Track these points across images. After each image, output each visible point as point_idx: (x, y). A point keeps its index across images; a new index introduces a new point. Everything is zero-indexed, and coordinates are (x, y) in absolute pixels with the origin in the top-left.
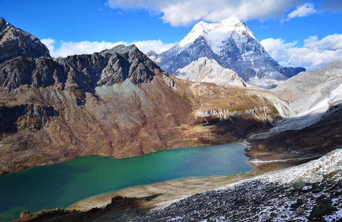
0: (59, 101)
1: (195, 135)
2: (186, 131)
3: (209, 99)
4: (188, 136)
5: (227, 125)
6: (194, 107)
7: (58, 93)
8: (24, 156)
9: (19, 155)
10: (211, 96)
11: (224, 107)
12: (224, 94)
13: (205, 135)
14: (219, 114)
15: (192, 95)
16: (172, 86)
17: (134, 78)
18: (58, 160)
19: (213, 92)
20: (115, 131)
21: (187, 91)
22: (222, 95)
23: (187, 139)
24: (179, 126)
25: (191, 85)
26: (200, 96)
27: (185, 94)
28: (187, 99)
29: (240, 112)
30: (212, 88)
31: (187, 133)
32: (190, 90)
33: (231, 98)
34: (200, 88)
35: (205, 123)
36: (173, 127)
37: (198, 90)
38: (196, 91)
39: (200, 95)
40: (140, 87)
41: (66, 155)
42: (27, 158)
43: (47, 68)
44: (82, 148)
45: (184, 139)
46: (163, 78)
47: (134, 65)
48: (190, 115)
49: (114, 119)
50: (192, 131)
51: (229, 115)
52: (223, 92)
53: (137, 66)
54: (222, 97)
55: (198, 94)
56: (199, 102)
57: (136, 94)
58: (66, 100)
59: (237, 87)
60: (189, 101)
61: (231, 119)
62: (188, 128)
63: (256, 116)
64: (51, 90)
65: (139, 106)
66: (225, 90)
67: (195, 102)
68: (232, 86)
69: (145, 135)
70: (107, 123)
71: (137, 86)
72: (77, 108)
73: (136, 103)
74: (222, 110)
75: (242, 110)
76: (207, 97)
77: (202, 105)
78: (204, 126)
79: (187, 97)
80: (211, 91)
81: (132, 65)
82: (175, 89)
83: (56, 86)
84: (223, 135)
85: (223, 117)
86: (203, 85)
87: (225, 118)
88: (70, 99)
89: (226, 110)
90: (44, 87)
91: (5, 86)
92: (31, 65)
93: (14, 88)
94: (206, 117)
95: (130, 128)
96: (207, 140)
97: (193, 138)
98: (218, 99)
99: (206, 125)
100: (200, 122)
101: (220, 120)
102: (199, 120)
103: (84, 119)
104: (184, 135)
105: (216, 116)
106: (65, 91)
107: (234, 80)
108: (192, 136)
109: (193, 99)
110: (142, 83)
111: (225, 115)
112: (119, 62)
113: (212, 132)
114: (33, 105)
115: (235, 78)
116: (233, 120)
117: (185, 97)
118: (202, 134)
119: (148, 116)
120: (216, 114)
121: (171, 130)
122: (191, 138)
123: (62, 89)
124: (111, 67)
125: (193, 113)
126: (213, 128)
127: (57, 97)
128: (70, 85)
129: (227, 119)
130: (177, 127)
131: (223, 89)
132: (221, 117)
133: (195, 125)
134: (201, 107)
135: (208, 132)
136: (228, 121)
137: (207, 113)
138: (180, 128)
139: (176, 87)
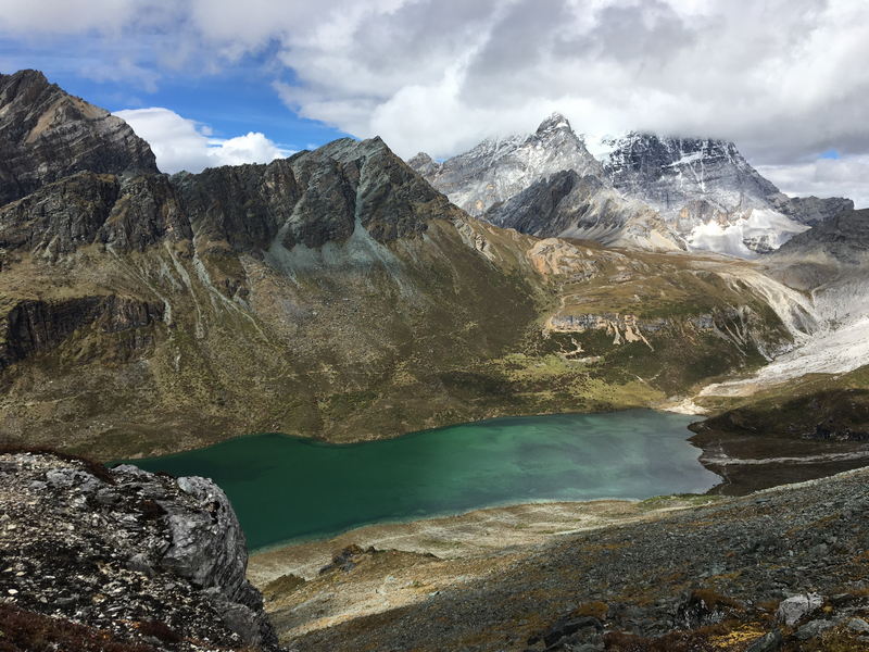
0: (179, 286)
1: (546, 383)
2: (519, 372)
3: (582, 284)
4: (525, 384)
5: (635, 356)
6: (542, 307)
7: (178, 265)
8: (89, 432)
9: (75, 430)
10: (589, 276)
11: (626, 308)
12: (625, 271)
13: (574, 383)
14: (612, 326)
15: (535, 273)
16: (479, 247)
17: (378, 227)
18: (176, 445)
19: (592, 265)
20: (326, 370)
21: (521, 262)
22: (619, 272)
23: (522, 394)
24: (500, 356)
25: (533, 247)
26: (557, 277)
27: (515, 270)
28: (520, 285)
29: (672, 322)
30: (589, 253)
31: (522, 377)
32: (528, 259)
33: (645, 281)
34: (557, 254)
35: (572, 350)
36: (484, 359)
37: (550, 259)
38: (546, 262)
39: (556, 272)
40: (394, 250)
41: (198, 433)
42: (95, 438)
43: (152, 200)
44: (238, 415)
45: (516, 395)
46: (456, 226)
47: (379, 193)
48: (529, 326)
49: (325, 335)
50: (537, 370)
51: (639, 328)
52: (622, 264)
53: (386, 195)
54: (620, 279)
55: (552, 271)
56: (556, 292)
57: (382, 269)
58: (200, 285)
59: (659, 251)
60: (529, 290)
61: (645, 341)
62: (524, 364)
63: (719, 332)
64: (160, 258)
65: (394, 299)
66: (627, 260)
67: (543, 293)
68: (646, 250)
69: (408, 380)
70: (304, 348)
71: (385, 250)
72: (228, 308)
73: (383, 294)
74: (621, 313)
75: (678, 314)
76: (577, 278)
77: (563, 299)
78: (568, 357)
79: (523, 277)
80: (588, 263)
81: (372, 193)
82: (488, 255)
83: (174, 248)
84: (623, 384)
85: (622, 333)
86: (567, 247)
87: (630, 337)
88: (209, 282)
89: (631, 314)
90: (143, 250)
91: (44, 247)
92: (111, 193)
93: (66, 253)
94: (575, 335)
95: (368, 361)
96: (581, 396)
97: (540, 390)
98: (609, 284)
99: (574, 356)
100: (557, 348)
101: (616, 342)
102: (558, 342)
103: (246, 337)
104: (514, 382)
105: (603, 331)
106: (196, 260)
107: (653, 232)
108: (537, 386)
109: (539, 284)
110: (399, 240)
111: (628, 328)
112: (337, 186)
113: (593, 376)
114: (114, 296)
115: (654, 227)
116: (652, 344)
117: (516, 278)
118: (565, 380)
119: (414, 330)
120: (604, 325)
121: (479, 368)
122: (535, 391)
123: (187, 257)
124: (318, 197)
125: (538, 321)
126: (594, 365)
127: (174, 277)
128: (210, 244)
129: (634, 341)
130: (496, 361)
131: (621, 256)
132: (618, 335)
133: (543, 355)
134: (560, 305)
135: (581, 376)
136: (638, 346)
137: (578, 321)
138: (502, 362)
139: (491, 250)
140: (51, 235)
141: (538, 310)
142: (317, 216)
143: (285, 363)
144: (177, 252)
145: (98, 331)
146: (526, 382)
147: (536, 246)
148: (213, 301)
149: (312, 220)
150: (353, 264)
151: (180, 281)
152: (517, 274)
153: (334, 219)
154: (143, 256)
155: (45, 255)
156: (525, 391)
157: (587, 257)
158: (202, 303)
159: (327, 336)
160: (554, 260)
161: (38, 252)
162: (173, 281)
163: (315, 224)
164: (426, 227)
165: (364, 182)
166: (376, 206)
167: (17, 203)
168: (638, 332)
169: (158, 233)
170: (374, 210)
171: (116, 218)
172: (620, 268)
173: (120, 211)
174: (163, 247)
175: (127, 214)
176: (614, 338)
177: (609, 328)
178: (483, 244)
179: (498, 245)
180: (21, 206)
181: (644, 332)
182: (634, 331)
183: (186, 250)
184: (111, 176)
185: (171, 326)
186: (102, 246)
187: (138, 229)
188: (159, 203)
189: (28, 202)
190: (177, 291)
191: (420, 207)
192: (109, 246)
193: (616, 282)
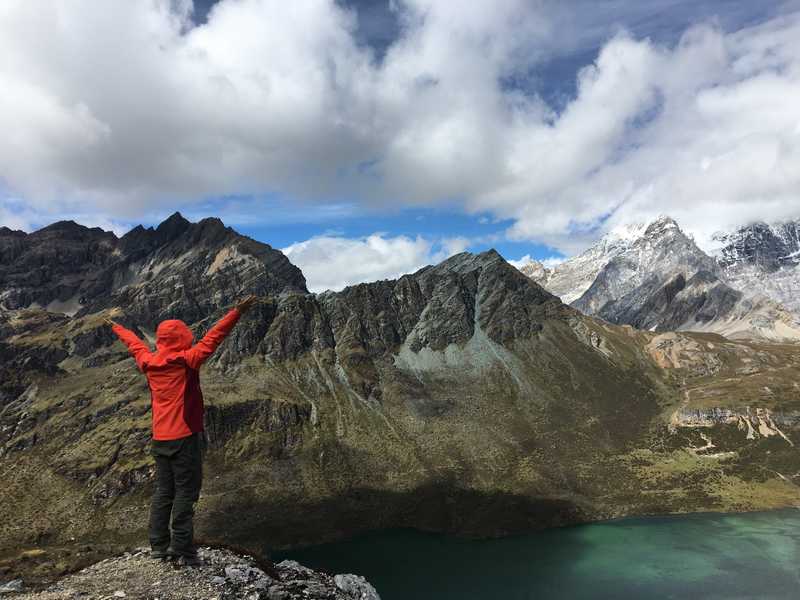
0: (324, 390)
1: (676, 480)
2: (646, 468)
3: (706, 377)
4: (654, 481)
5: (773, 452)
6: (665, 401)
7: (322, 371)
10: (713, 369)
11: (757, 400)
12: (750, 363)
13: (707, 480)
14: (743, 420)
15: (655, 368)
16: (594, 344)
17: (496, 329)
18: (319, 537)
19: (715, 358)
20: (452, 465)
21: (639, 357)
22: (745, 364)
23: (652, 492)
24: (625, 451)
25: (650, 342)
26: (678, 370)
27: (634, 365)
28: (640, 380)
30: (711, 346)
31: (649, 475)
32: (646, 354)
33: (775, 373)
34: (677, 348)
35: (702, 445)
36: (608, 455)
37: (670, 352)
38: (666, 357)
39: (677, 365)
40: (512, 350)
41: (339, 526)
43: (303, 316)
45: (645, 493)
46: (571, 324)
47: (496, 298)
48: (653, 421)
50: (666, 467)
51: (774, 422)
52: (747, 356)
53: (502, 300)
54: (747, 371)
55: (672, 365)
56: (679, 386)
57: (501, 367)
58: (341, 388)
59: (787, 341)
60: (650, 384)
61: (782, 435)
62: (651, 460)
64: (308, 365)
65: (513, 397)
66: (753, 352)
67: (665, 387)
68: (772, 341)
69: (532, 476)
70: (432, 444)
71: (503, 350)
72: (364, 407)
73: (503, 391)
74: (751, 406)
76: (701, 371)
77: (687, 393)
78: (698, 453)
79: (642, 372)
80: (711, 356)
81: (489, 299)
82: (604, 351)
83: (320, 356)
84: (763, 482)
85: (756, 427)
86: (685, 340)
87: (765, 431)
88: (348, 385)
89: (764, 407)
90: (295, 359)
91: (217, 359)
92: (270, 312)
93: (233, 363)
94: (704, 429)
95: (492, 457)
96: (715, 495)
97: (671, 488)
98: (736, 376)
99: (704, 452)
100: (686, 444)
101: (750, 436)
102: (684, 438)
103: (380, 434)
104: (641, 479)
105: (734, 425)
106: (337, 366)
107: (777, 322)
108: (668, 483)
109: (660, 378)
110: (516, 340)
111: (761, 422)
112: (458, 294)
113: (728, 473)
114: (270, 400)
115: (778, 318)
116: (790, 438)
117: (635, 373)
118: (698, 477)
119: (535, 426)
120: (735, 419)
121: (604, 464)
122: (666, 488)
123: (330, 363)
124: (441, 305)
125: (662, 415)
126: (728, 461)
127: (320, 382)
128: (349, 351)
129: (770, 435)
130: (621, 457)
131: (745, 348)
132: (751, 430)
133: (671, 451)
134: (685, 398)
135: (715, 473)
136: (774, 441)
137: (705, 416)
138: (628, 458)
139: (608, 346)
140: (223, 349)
141: (661, 404)
142: (440, 322)
143: (414, 459)
144: (322, 359)
145: (256, 431)
146: (655, 479)
147: (653, 341)
148: (352, 401)
149: (436, 326)
150: (474, 364)
151: (324, 384)
152: (635, 369)
153: (456, 324)
154: (294, 364)
155: (217, 367)
156: (655, 488)
157: (709, 350)
158: (342, 404)
159: (451, 432)
160: (673, 353)
161: (212, 364)
162: (318, 385)
163: (439, 329)
164: (541, 327)
165: (481, 289)
166: (493, 311)
167: (197, 325)
168: (773, 425)
169: (307, 344)
170: (492, 314)
171: (273, 333)
173: (277, 327)
174: (311, 355)
175: (282, 329)
176: (747, 433)
177: (741, 422)
178: (599, 341)
179: (615, 341)
180: (201, 326)
181: (780, 426)
182: (768, 425)
183: (329, 357)
184: (270, 298)
185: (316, 426)
186: (262, 357)
187: (291, 341)
188: (308, 318)
189: (206, 323)
190: (321, 393)
191: (535, 309)
192: (267, 356)
193: (742, 374)
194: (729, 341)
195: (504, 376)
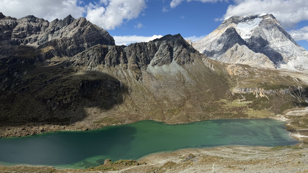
0: (124, 77)
1: (234, 109)
2: (225, 105)
3: (244, 78)
4: (227, 109)
5: (263, 101)
6: (231, 85)
7: (123, 71)
8: (101, 117)
9: (97, 116)
10: (246, 76)
11: (260, 86)
12: (259, 74)
13: (243, 109)
14: (255, 92)
15: (228, 75)
16: (210, 67)
17: (179, 60)
18: (124, 122)
19: (247, 72)
20: (165, 102)
21: (223, 71)
22: (256, 75)
23: (227, 112)
24: (219, 100)
25: (227, 67)
26: (236, 76)
27: (222, 74)
28: (224, 78)
29: (275, 91)
31: (226, 107)
32: (226, 70)
33: (265, 78)
34: (235, 69)
35: (242, 99)
36: (213, 101)
37: (233, 70)
38: (232, 71)
39: (235, 74)
40: (184, 67)
41: (130, 119)
42: (102, 119)
43: (117, 52)
44: (141, 114)
45: (224, 112)
46: (203, 60)
47: (179, 50)
48: (227, 91)
49: (164, 92)
50: (231, 105)
51: (264, 93)
52: (257, 72)
53: (182, 51)
54: (257, 77)
55: (234, 74)
56: (235, 81)
57: (180, 73)
58: (129, 77)
59: (268, 68)
60: (226, 80)
61: (266, 97)
62: (226, 103)
63: (291, 94)
64: (118, 69)
65: (184, 82)
66: (259, 71)
67: (231, 81)
68: (264, 68)
69: (190, 106)
70: (159, 95)
71: (181, 67)
72: (137, 83)
73: (181, 80)
74: (258, 88)
75: (277, 88)
76: (242, 76)
77: (238, 83)
78: (241, 101)
79: (224, 76)
80: (246, 72)
81: (177, 50)
82: (213, 69)
83: (122, 66)
84: (260, 110)
85: (259, 94)
86: (238, 66)
87: (261, 95)
88: (132, 76)
89: (261, 88)
90: (114, 66)
91: (88, 65)
92: (105, 51)
93: (94, 67)
94: (243, 94)
95: (178, 100)
96: (246, 114)
97: (232, 111)
98: (253, 78)
99: (243, 101)
100: (237, 98)
101: (257, 97)
102: (237, 96)
103: (142, 92)
104: (223, 108)
105: (252, 93)
106: (128, 70)
107: (266, 62)
108: (231, 110)
109: (230, 78)
110: (185, 64)
111: (261, 92)
112: (167, 48)
113: (250, 107)
114: (107, 79)
115: (266, 61)
116: (269, 98)
118: (241, 108)
119: (191, 91)
120: (252, 91)
121: (212, 103)
122: (231, 111)
123: (126, 69)
124: (162, 51)
125: (230, 89)
126: (250, 104)
127: (123, 74)
128: (132, 65)
130: (217, 101)
131: (257, 70)
132: (257, 95)
133: (232, 100)
134: (237, 85)
135: (246, 107)
136: (264, 98)
137: (244, 90)
138: (219, 102)
139: (214, 67)
140: (90, 62)
141: (230, 86)
142: (161, 57)
143: (153, 100)
144: (123, 67)
145: (103, 89)
146: (228, 108)
147: (228, 66)
148: (133, 81)
149: (160, 58)
150: (172, 71)
151: (124, 75)
152: (222, 75)
153: (166, 58)
154: (114, 68)
156: (228, 111)
157: (245, 70)
158: (130, 82)
159: (165, 92)
160: (234, 70)
161: (87, 67)
162: (122, 75)
163: (161, 59)
164: (193, 61)
165: (175, 47)
166: (179, 54)
167: (81, 53)
169: (118, 62)
170: (178, 56)
171: (107, 58)
172: (257, 74)
173: (108, 56)
174: (119, 66)
175: (110, 56)
177: (254, 93)
178: (211, 66)
179: (216, 66)
181: (266, 94)
183: (125, 67)
184: (106, 46)
185: (122, 88)
186: (103, 65)
187: (113, 60)
188: (119, 54)
189: (84, 53)
190: (123, 78)
191: (192, 54)
192: (105, 65)
193: (255, 78)
194: (252, 68)
195: (181, 75)
